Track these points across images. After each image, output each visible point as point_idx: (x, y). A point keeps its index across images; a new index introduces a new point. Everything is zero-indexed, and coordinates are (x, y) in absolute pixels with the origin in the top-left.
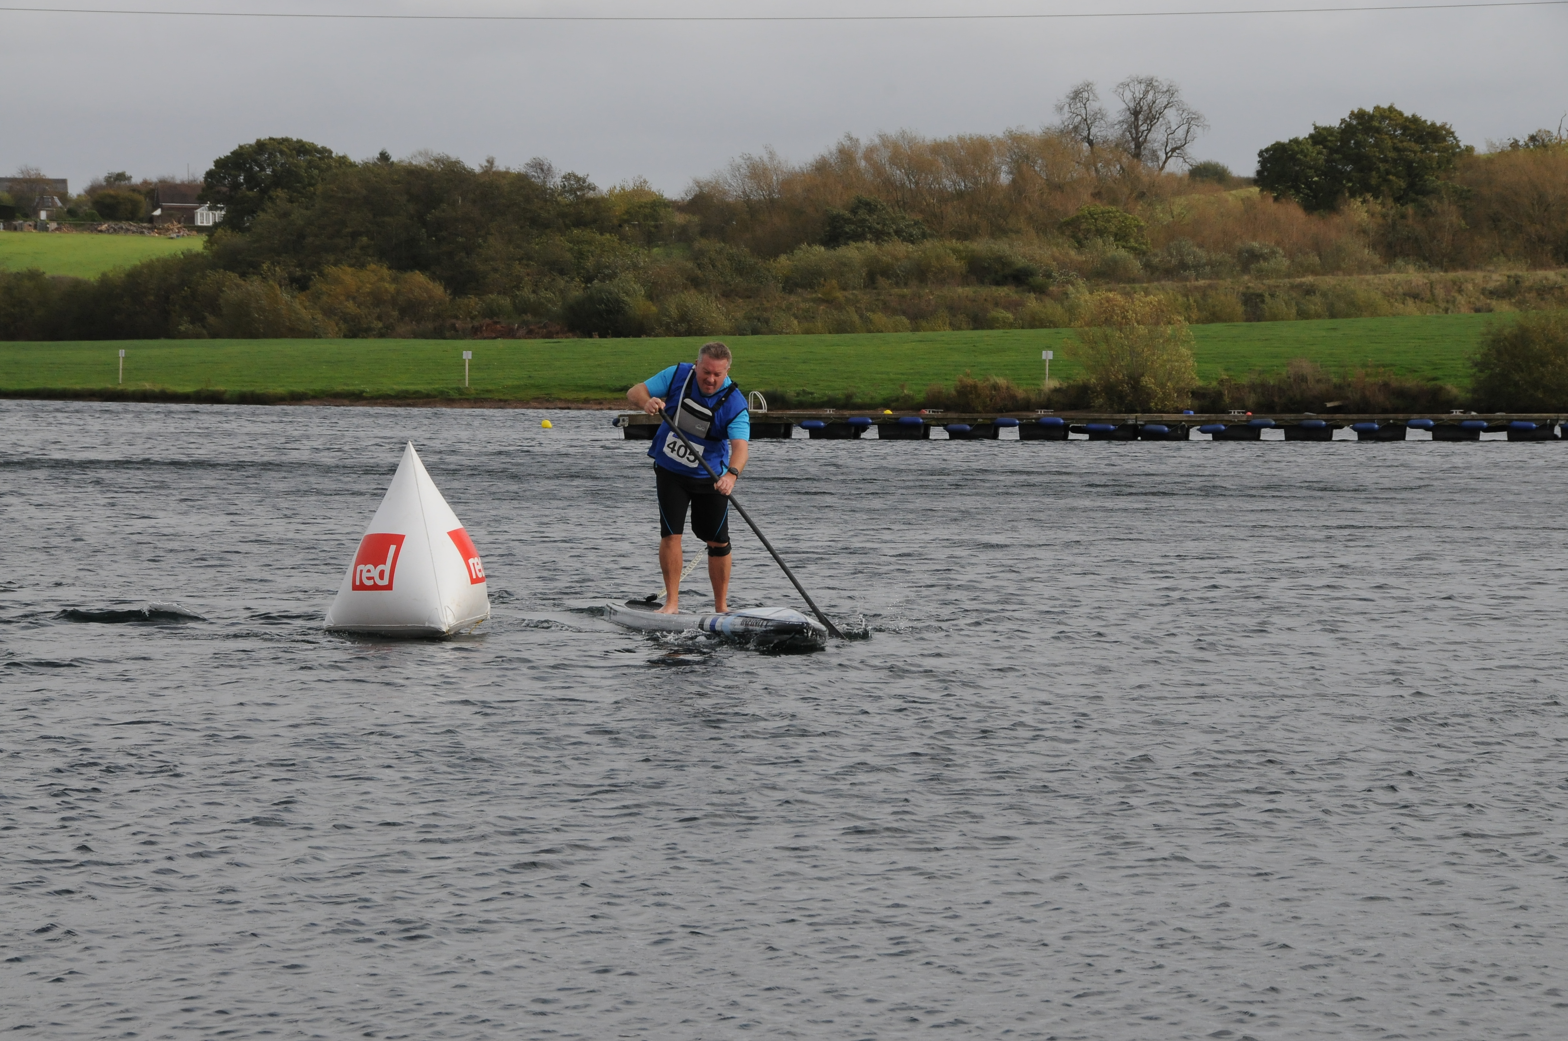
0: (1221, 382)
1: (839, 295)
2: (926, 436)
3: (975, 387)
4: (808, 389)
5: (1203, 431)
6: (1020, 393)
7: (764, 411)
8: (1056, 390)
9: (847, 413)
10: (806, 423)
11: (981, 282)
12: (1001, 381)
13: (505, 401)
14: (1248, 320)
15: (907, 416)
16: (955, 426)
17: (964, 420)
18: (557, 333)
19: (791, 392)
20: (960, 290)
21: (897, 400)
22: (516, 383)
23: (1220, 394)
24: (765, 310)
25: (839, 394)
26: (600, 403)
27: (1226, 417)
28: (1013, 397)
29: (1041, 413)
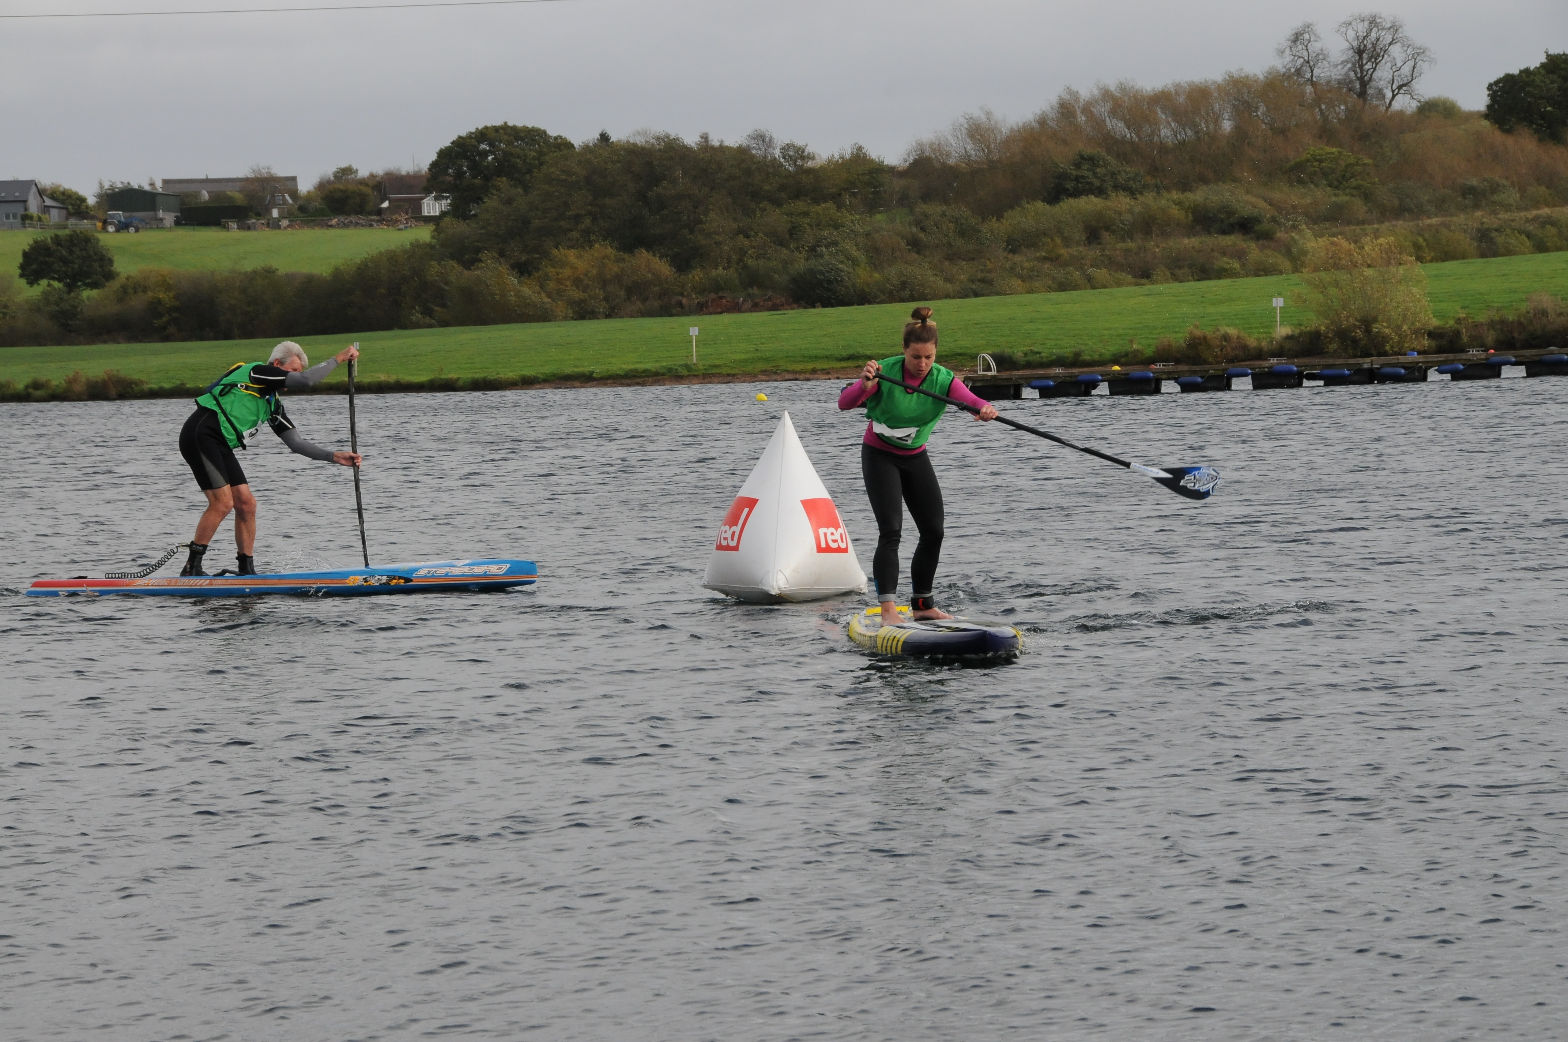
0: (1458, 321)
1: (1063, 251)
2: (1157, 391)
3: (1205, 338)
4: (1036, 349)
5: (1441, 372)
6: (1252, 342)
7: (993, 373)
8: (1288, 338)
9: (1076, 371)
10: (1034, 383)
11: (1208, 231)
12: (1232, 331)
13: (734, 375)
14: (1483, 255)
15: (1136, 371)
16: (1186, 379)
17: (1194, 373)
18: (783, 305)
19: (1018, 353)
20: (1186, 241)
21: (1126, 355)
22: (743, 357)
23: (1458, 333)
24: (990, 271)
25: (1067, 352)
26: (828, 373)
27: (1464, 356)
28: (1245, 347)
29: (1273, 361)
